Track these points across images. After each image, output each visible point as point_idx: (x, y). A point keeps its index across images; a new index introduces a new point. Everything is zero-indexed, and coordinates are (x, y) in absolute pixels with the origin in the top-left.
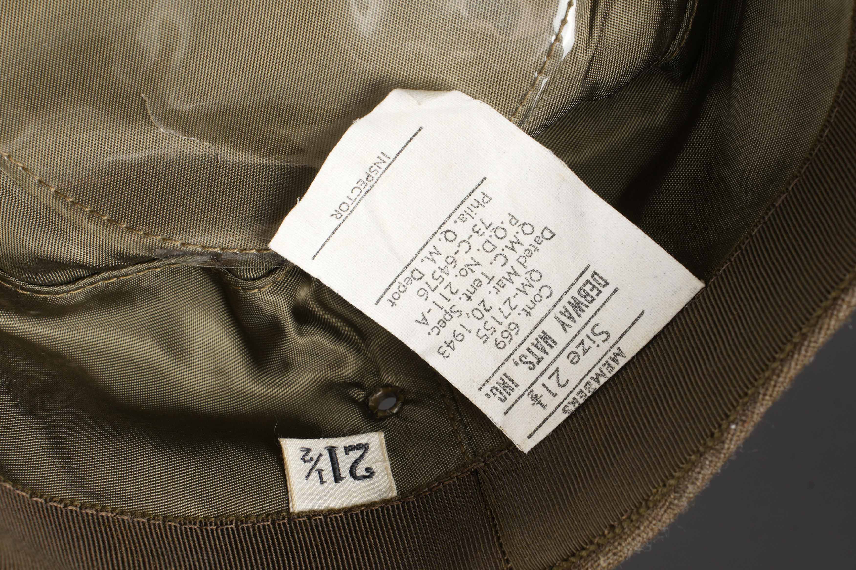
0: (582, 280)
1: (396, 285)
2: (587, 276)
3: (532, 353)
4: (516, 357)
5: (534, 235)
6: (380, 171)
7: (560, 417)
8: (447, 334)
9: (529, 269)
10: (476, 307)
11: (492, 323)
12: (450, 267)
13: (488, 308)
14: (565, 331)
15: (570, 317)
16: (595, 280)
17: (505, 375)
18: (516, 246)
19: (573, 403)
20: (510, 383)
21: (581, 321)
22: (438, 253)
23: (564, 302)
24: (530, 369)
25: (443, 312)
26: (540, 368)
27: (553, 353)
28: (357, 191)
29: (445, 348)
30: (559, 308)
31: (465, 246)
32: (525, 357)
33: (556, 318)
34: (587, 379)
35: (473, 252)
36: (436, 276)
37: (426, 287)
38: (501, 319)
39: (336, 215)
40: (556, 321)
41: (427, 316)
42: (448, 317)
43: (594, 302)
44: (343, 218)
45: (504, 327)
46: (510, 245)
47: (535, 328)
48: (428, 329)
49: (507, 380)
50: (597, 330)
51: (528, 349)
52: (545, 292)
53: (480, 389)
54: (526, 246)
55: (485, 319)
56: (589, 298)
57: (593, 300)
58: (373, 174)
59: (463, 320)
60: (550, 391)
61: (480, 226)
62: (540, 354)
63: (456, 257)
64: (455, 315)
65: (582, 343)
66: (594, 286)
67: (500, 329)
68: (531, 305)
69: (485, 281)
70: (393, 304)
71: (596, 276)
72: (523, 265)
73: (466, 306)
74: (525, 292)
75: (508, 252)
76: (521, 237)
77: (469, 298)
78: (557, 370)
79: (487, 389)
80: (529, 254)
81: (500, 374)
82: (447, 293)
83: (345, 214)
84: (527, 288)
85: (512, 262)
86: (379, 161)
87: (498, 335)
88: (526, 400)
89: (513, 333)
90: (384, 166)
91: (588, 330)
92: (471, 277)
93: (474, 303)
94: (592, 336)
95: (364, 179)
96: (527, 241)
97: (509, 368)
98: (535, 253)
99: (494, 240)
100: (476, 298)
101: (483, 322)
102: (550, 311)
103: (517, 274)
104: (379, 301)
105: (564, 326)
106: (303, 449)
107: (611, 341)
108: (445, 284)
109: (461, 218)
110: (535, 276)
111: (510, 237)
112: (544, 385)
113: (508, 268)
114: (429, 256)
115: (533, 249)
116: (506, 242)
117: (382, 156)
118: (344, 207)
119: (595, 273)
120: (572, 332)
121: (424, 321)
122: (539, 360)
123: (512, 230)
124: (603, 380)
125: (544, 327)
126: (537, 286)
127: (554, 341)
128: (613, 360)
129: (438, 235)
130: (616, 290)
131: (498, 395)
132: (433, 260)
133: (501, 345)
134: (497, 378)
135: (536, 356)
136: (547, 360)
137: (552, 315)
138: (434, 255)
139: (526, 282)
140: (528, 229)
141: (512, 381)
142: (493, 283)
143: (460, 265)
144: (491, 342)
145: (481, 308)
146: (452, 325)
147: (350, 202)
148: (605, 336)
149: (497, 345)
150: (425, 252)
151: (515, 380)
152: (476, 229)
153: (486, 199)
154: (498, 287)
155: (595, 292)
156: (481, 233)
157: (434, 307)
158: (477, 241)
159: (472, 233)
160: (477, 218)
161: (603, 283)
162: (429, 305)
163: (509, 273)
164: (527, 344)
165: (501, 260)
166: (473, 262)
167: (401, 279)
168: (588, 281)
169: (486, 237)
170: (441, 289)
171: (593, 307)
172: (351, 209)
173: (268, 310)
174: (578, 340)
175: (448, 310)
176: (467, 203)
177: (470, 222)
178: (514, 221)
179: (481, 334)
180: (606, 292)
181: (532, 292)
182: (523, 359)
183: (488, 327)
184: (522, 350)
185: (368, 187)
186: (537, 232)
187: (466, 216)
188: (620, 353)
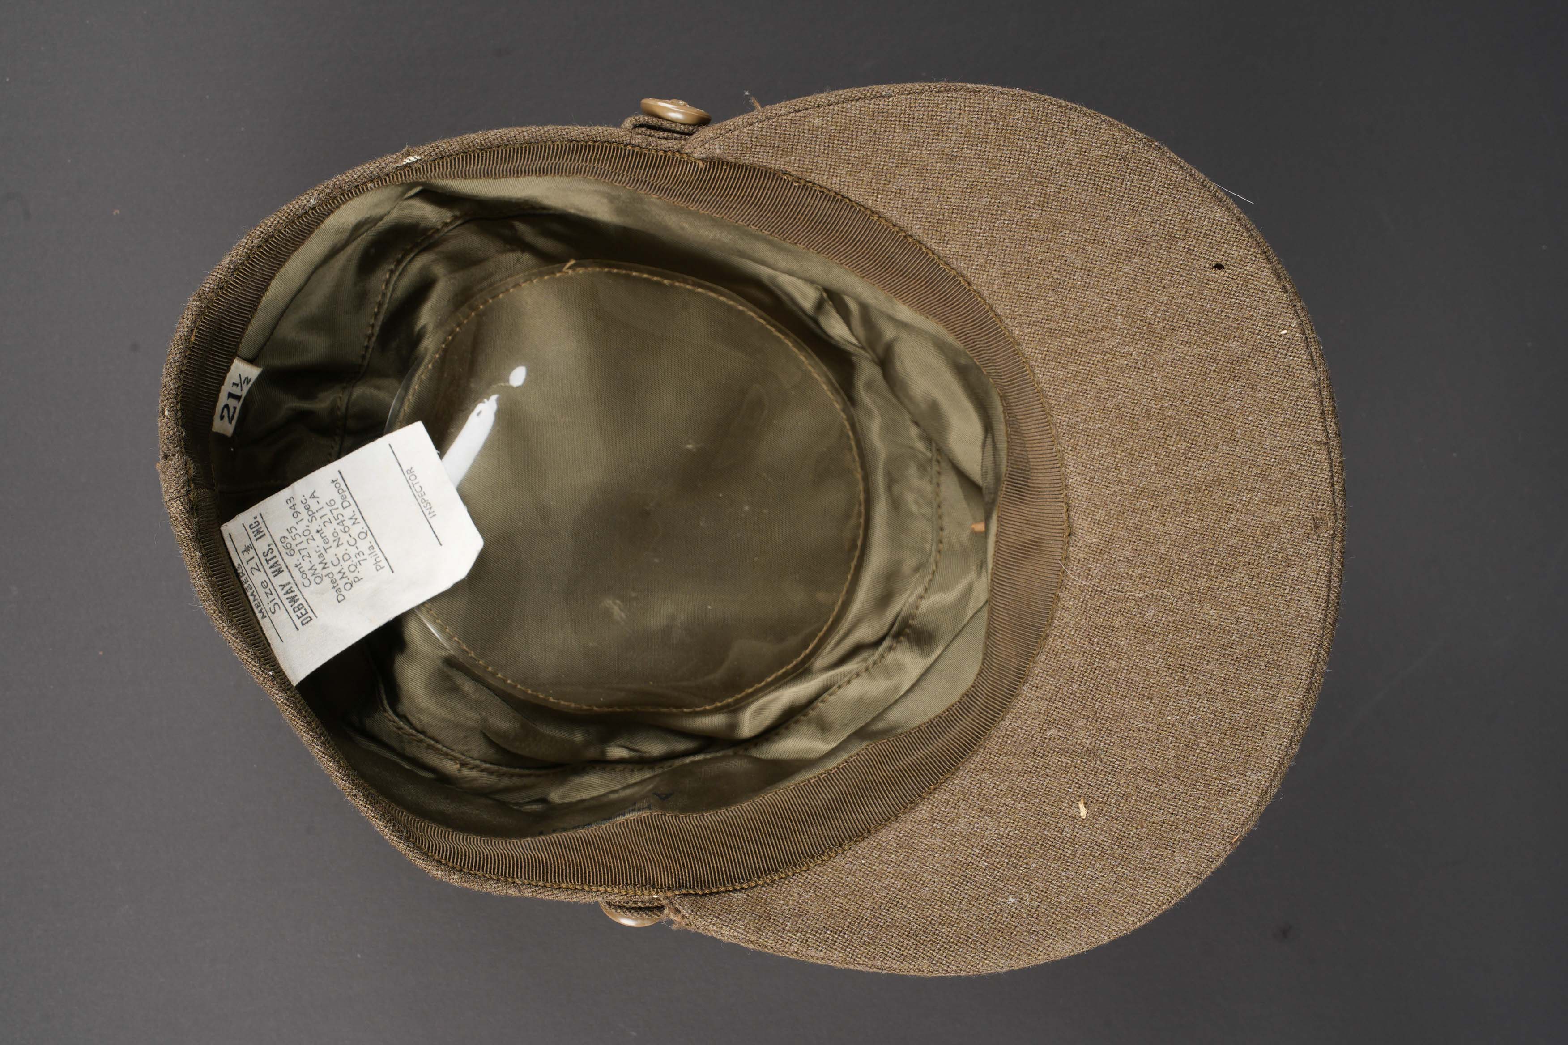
0: (309, 610)
1: (345, 488)
2: (310, 614)
3: (272, 558)
4: (273, 546)
5: (343, 589)
6: (424, 509)
7: (236, 562)
8: (300, 508)
9: (324, 578)
10: (312, 534)
11: (299, 540)
12: (342, 528)
13: (309, 541)
14: (280, 586)
15: (287, 593)
16: (307, 618)
17: (264, 535)
18: (341, 575)
19: (242, 573)
20: (259, 536)
21: (284, 598)
22: (354, 523)
23: (297, 592)
24: (264, 553)
25: (314, 511)
26: (263, 559)
27: (269, 571)
28: (418, 489)
29: (293, 503)
30: (295, 588)
31: (352, 542)
32: (272, 553)
33: (289, 583)
34: (253, 589)
35: (346, 546)
36: (340, 516)
37: (334, 507)
38: (300, 547)
39: (411, 471)
40: (287, 582)
41: (316, 500)
42: (310, 513)
43: (293, 612)
44: (406, 474)
45: (294, 546)
46: (343, 571)
47: (287, 567)
48: (307, 497)
49: (261, 534)
50: (276, 606)
51: (275, 557)
52: (306, 582)
53: (261, 514)
54: (339, 582)
55: (302, 537)
56: (296, 609)
57: (295, 612)
58: (425, 504)
59: (305, 522)
60: (250, 560)
61: (362, 557)
62: (271, 563)
63: (347, 534)
64: (310, 518)
65: (271, 594)
66: (303, 615)
67: (294, 543)
68: (301, 570)
69: (326, 546)
70: (333, 482)
71: (309, 619)
72: (328, 575)
73: (314, 527)
74: (311, 569)
75: (338, 568)
76: (345, 580)
77: (318, 532)
78: (259, 570)
79: (259, 519)
80: (333, 582)
81: (266, 531)
82: (326, 519)
83: (408, 476)
84: (312, 571)
85: (332, 569)
86: (432, 510)
87: (290, 540)
88: (248, 543)
89: (288, 551)
90: (427, 513)
91: (277, 601)
92: (331, 539)
93: (313, 532)
94: (274, 602)
95: (424, 497)
96: (341, 584)
97: (267, 540)
98: (332, 585)
99: (349, 563)
100: (317, 536)
101: (301, 534)
102: (294, 581)
103: (324, 568)
104: (340, 473)
105: (283, 586)
106: (250, 380)
107: (270, 614)
108: (333, 520)
109: (370, 548)
110: (318, 580)
111: (348, 574)
112: (253, 558)
113: (329, 564)
114: (355, 517)
115: (335, 585)
116: (345, 570)
117: (433, 514)
118: (413, 478)
119: (311, 620)
120: (279, 589)
121: (313, 496)
122: (267, 561)
123: (351, 576)
124: (251, 598)
125: (286, 573)
126: (312, 579)
127: (276, 575)
128: (261, 610)
129: (366, 528)
130: (297, 629)
131: (254, 525)
132: (351, 518)
133: (283, 540)
134: (264, 528)
135: (270, 560)
136: (267, 567)
137: (292, 581)
138: (354, 520)
139: (316, 572)
140: (348, 586)
141: (260, 538)
142: (323, 551)
143: (341, 534)
144: (286, 534)
145: (310, 537)
146: (304, 514)
147: (414, 482)
148: (273, 611)
149: (284, 537)
150: (358, 516)
151: (260, 540)
152: (361, 554)
153: (378, 568)
154: (320, 553)
155: (300, 615)
156: (358, 556)
157: (319, 506)
158: (352, 551)
159: (359, 550)
160: (368, 557)
161: (304, 622)
162: (322, 503)
163: (326, 564)
164: (279, 558)
165: (335, 562)
166: (340, 543)
167: (347, 493)
168: (307, 613)
169: (353, 558)
170: (330, 515)
171: (291, 610)
172: (410, 481)
173: (321, 395)
174: (273, 592)
175: (315, 515)
176: (380, 554)
177: (367, 552)
178: (356, 580)
179: (293, 530)
180: (298, 622)
181: (309, 573)
182: (270, 551)
183: (297, 536)
184: (276, 553)
185: (417, 497)
186: (344, 592)
187: (372, 551)
188: (264, 617)
